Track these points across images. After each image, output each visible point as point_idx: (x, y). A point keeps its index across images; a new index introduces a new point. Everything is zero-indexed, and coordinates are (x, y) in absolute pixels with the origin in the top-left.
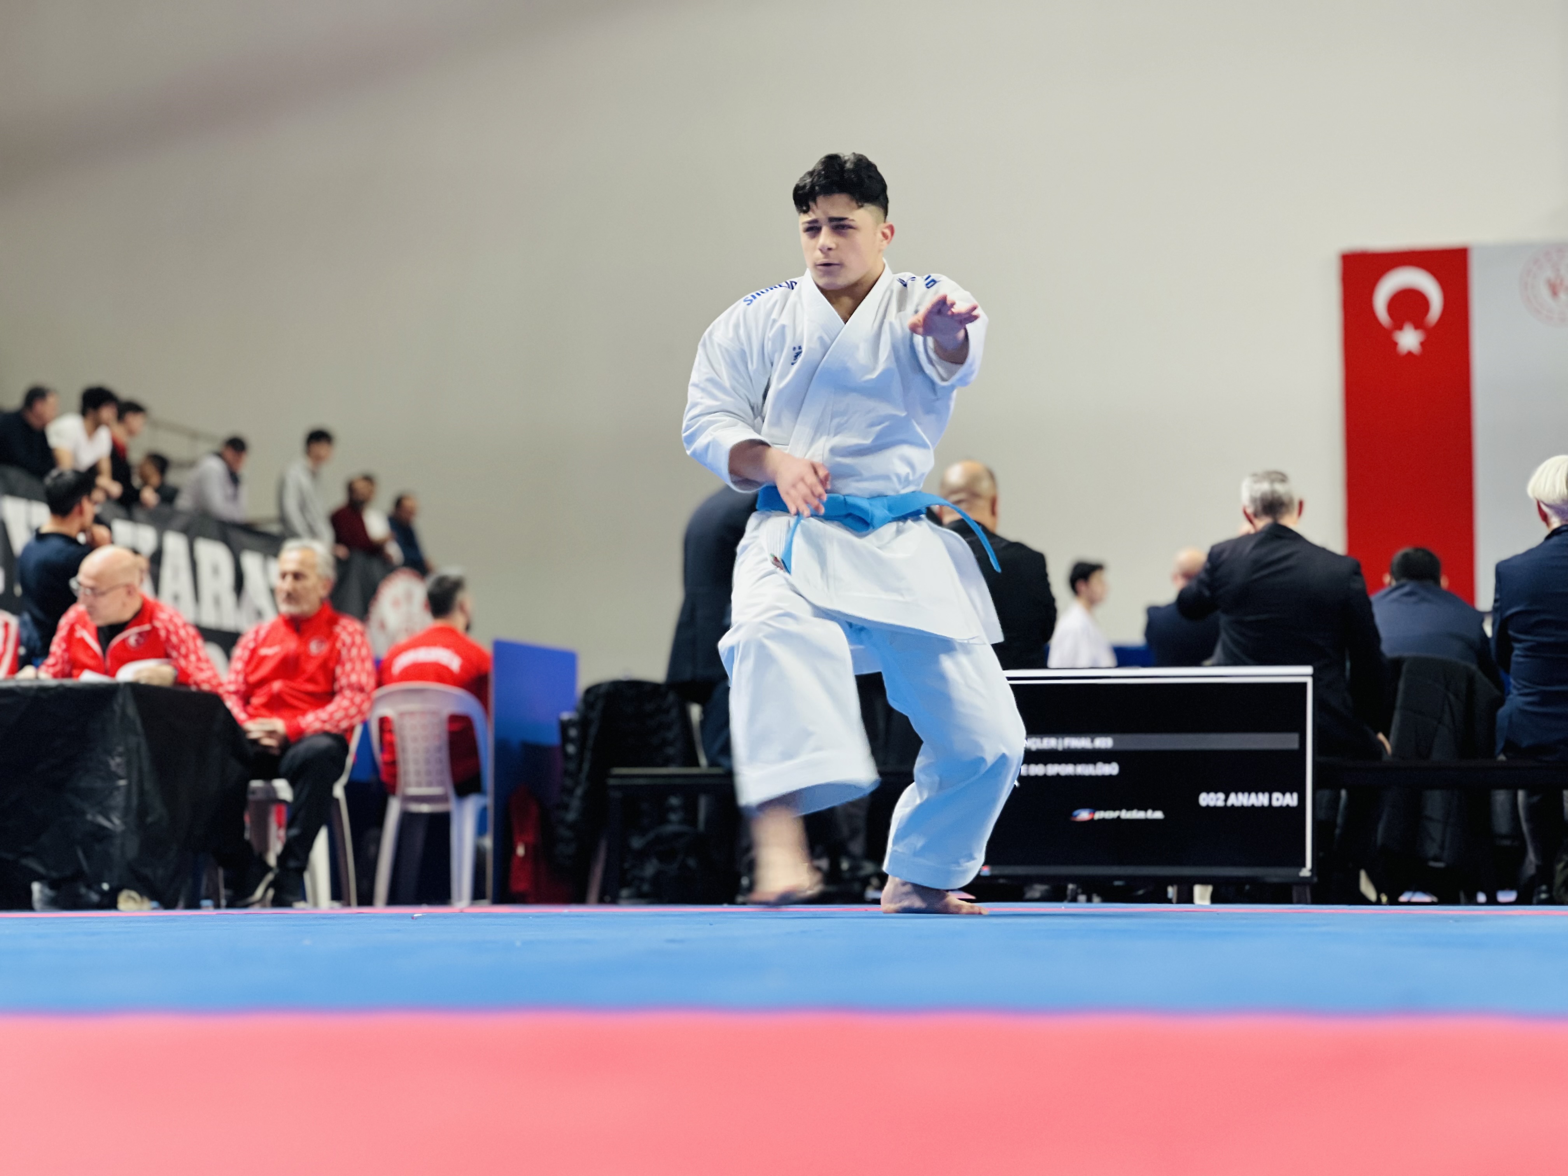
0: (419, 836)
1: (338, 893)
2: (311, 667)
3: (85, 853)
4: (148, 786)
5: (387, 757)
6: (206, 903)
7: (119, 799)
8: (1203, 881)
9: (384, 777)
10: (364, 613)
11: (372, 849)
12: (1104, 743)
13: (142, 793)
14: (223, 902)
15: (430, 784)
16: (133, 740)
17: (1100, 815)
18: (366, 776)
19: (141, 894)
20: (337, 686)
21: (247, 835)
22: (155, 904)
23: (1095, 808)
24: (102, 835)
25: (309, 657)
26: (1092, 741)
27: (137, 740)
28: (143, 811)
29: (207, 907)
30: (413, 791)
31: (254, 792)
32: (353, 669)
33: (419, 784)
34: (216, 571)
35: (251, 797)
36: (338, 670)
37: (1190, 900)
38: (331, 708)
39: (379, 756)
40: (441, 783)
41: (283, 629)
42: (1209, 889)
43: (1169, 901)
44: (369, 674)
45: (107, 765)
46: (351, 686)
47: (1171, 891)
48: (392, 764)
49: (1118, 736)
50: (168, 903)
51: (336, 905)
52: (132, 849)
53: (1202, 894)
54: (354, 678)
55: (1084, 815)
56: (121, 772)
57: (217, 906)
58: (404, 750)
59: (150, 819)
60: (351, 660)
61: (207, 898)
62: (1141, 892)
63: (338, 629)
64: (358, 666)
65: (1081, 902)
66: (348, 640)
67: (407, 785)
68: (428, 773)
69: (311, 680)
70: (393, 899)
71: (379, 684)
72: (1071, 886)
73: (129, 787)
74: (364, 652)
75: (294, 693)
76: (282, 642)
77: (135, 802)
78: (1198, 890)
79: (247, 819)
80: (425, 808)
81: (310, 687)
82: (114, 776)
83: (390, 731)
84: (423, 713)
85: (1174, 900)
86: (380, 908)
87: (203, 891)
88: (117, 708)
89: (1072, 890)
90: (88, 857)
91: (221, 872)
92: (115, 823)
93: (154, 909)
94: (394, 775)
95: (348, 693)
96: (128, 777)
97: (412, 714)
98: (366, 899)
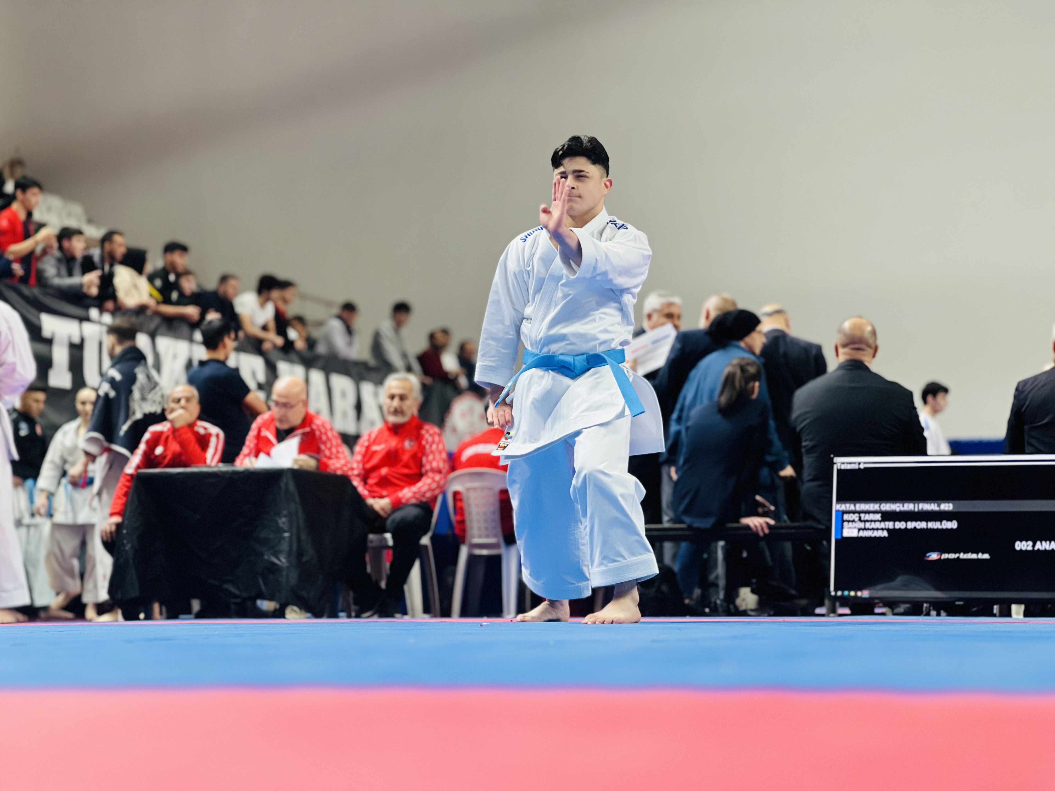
0: (480, 571)
1: (427, 609)
2: (406, 458)
3: (263, 581)
4: (303, 537)
5: (459, 518)
6: (342, 614)
7: (285, 546)
8: (1018, 601)
9: (457, 531)
10: (441, 423)
11: (450, 579)
12: (947, 507)
13: (299, 541)
14: (353, 614)
15: (487, 536)
16: (293, 507)
17: (945, 556)
18: (445, 531)
19: (300, 608)
20: (423, 470)
21: (369, 569)
22: (309, 615)
23: (942, 552)
24: (273, 569)
25: (404, 451)
26: (939, 506)
27: (295, 506)
28: (300, 554)
29: (342, 617)
30: (476, 541)
31: (371, 542)
32: (434, 459)
33: (480, 537)
34: (344, 395)
35: (370, 545)
36: (424, 460)
37: (1009, 614)
38: (419, 484)
39: (453, 517)
40: (495, 536)
41: (387, 433)
42: (1022, 607)
43: (994, 615)
44: (444, 461)
45: (277, 523)
46: (433, 470)
47: (996, 609)
48: (462, 522)
49: (956, 502)
50: (317, 614)
51: (426, 616)
52: (293, 577)
53: (1017, 610)
54: (435, 464)
55: (934, 556)
56: (286, 527)
57: (349, 616)
58: (470, 514)
59: (304, 559)
60: (432, 452)
61: (342, 611)
62: (975, 609)
63: (423, 432)
64: (437, 457)
65: (933, 616)
66: (430, 439)
67: (473, 537)
68: (487, 529)
69: (406, 466)
70: (464, 613)
71: (453, 468)
72: (925, 605)
73: (291, 537)
74: (441, 446)
75: (397, 475)
76: (386, 441)
77: (295, 547)
78: (1014, 607)
79: (368, 558)
80: (485, 552)
81: (406, 471)
82: (282, 531)
83: (461, 500)
84: (482, 489)
85: (998, 614)
86: (455, 619)
87: (340, 606)
88: (282, 485)
89: (926, 607)
90: (266, 584)
91: (351, 594)
92: (282, 561)
93: (308, 618)
94: (464, 530)
95: (430, 474)
96: (290, 530)
97: (475, 489)
98: (446, 612)
